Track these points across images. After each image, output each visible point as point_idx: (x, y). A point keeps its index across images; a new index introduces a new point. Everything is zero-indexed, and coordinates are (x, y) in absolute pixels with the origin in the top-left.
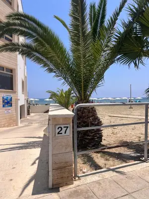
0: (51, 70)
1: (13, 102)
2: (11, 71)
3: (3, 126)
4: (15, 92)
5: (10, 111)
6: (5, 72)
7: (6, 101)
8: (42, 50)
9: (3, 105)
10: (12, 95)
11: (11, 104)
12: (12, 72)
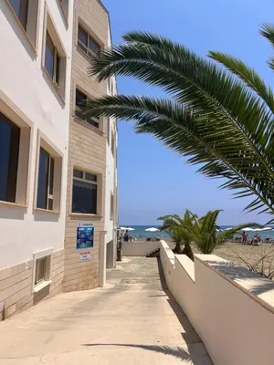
0: (216, 171)
1: (96, 238)
2: (94, 177)
3: (74, 287)
4: (100, 218)
5: (89, 256)
6: (84, 180)
7: (83, 236)
8: (200, 119)
9: (78, 245)
10: (95, 224)
11: (92, 241)
12: (95, 180)
